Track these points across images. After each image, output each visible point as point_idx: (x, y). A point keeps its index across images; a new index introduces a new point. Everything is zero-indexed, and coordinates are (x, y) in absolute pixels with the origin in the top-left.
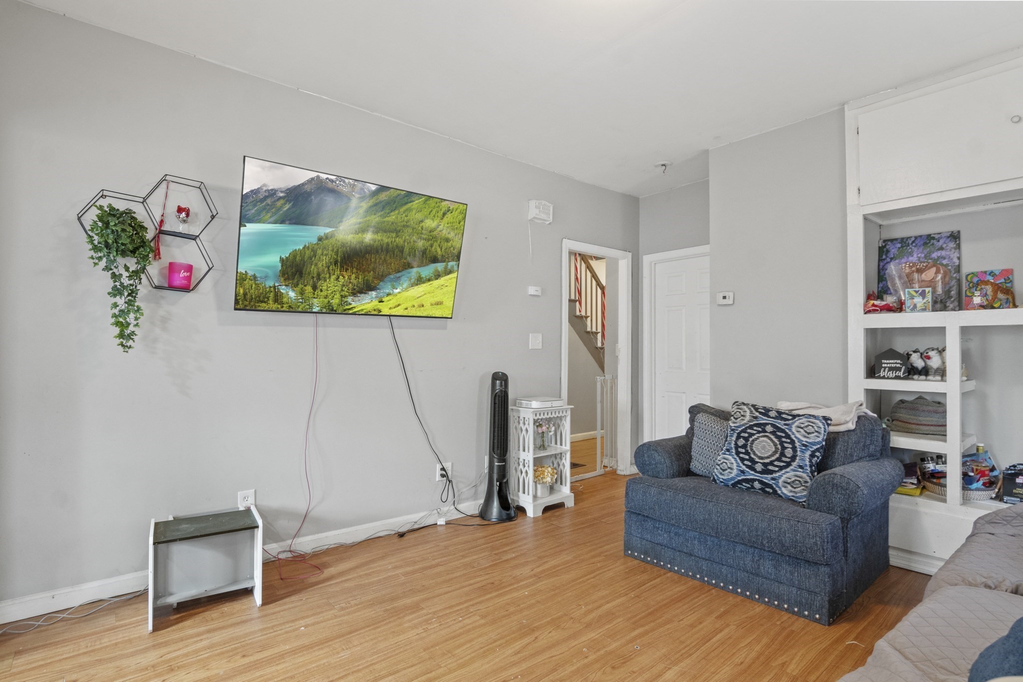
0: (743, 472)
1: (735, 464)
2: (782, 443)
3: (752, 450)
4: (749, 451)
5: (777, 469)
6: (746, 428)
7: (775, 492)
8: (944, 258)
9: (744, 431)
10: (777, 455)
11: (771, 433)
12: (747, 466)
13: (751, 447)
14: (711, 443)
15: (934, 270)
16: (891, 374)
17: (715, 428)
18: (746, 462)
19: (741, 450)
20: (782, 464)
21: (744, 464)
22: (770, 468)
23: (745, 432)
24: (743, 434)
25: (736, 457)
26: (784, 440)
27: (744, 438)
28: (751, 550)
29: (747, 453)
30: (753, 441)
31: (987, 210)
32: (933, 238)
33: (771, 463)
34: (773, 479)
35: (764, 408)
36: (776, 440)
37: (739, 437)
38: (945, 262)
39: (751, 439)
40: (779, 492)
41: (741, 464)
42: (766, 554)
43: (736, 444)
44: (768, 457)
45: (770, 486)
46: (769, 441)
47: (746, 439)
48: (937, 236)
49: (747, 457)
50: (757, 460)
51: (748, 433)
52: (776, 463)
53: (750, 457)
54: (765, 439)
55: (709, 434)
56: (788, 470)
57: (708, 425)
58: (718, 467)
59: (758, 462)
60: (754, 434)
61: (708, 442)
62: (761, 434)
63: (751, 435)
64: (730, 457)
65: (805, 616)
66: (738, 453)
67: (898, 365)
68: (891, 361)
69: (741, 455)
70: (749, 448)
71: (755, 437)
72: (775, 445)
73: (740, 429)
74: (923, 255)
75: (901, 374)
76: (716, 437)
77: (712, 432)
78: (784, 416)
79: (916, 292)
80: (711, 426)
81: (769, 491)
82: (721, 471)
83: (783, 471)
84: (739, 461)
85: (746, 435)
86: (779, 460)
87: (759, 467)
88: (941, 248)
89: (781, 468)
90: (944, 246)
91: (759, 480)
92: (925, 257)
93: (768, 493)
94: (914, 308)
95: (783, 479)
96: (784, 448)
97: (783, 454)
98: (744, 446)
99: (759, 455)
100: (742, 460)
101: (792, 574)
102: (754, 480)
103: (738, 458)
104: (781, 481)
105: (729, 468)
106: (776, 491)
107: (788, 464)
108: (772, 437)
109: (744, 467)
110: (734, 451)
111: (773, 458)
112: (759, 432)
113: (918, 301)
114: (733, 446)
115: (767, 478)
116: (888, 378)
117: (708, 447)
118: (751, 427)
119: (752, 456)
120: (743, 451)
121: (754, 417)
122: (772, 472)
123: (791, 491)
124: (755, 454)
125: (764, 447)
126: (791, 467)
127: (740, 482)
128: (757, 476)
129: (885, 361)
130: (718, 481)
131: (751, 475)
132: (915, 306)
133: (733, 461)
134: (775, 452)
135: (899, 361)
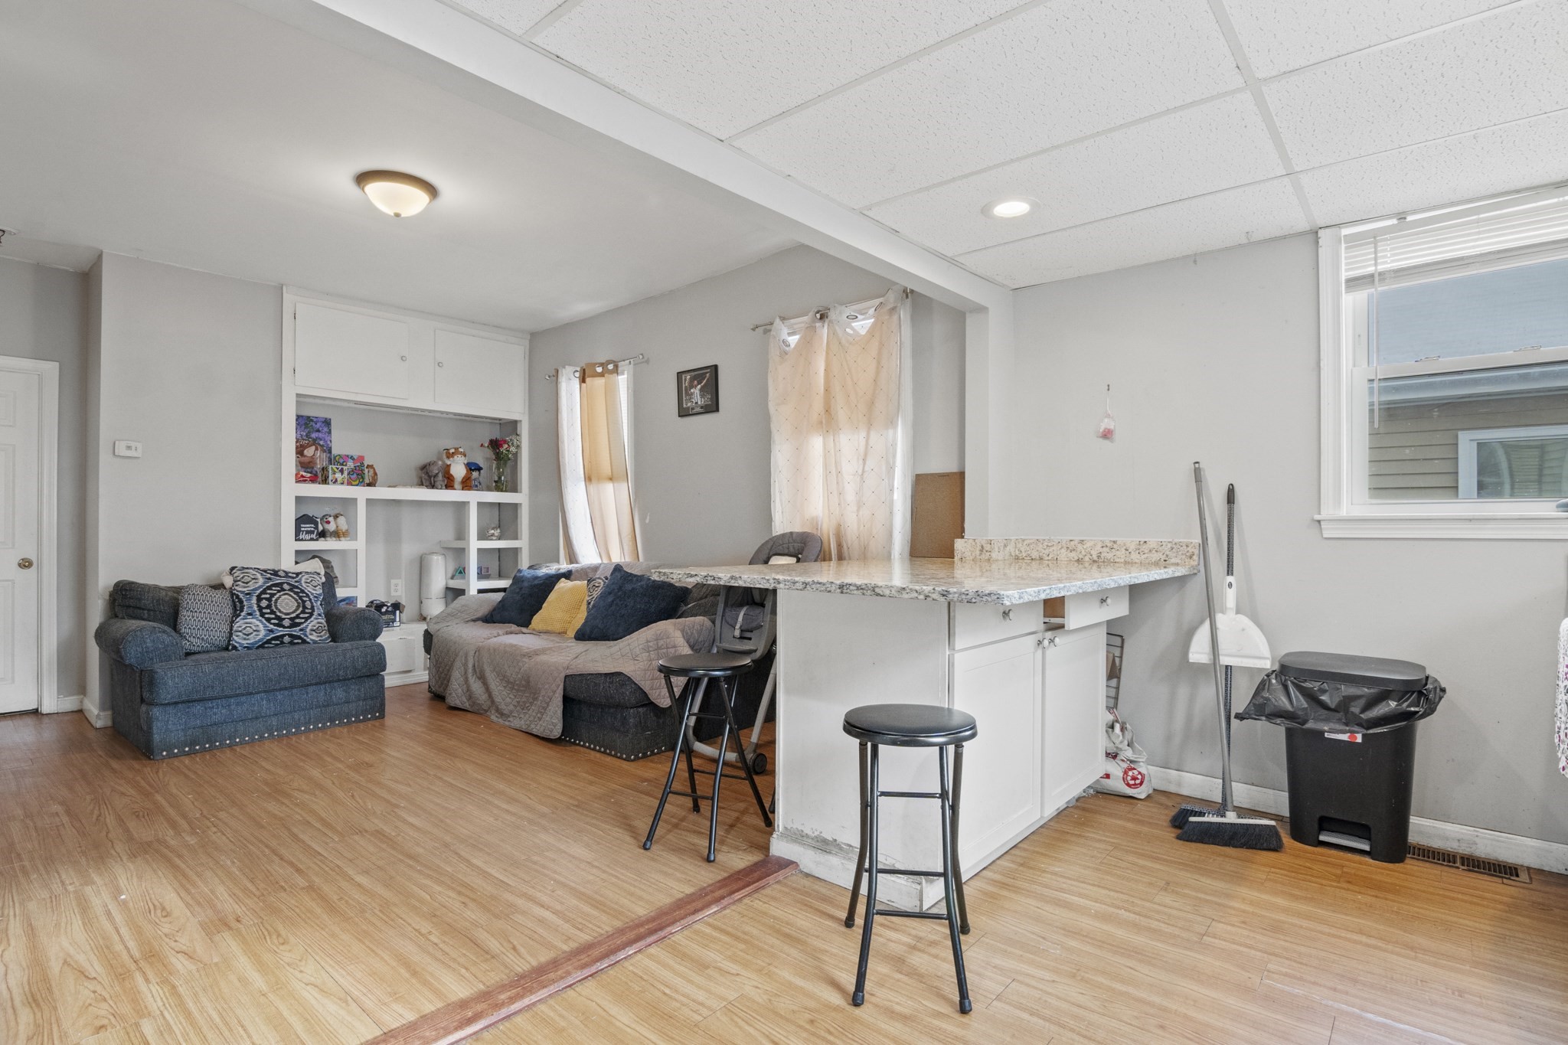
0: (271, 631)
1: (261, 626)
2: (300, 598)
3: (277, 608)
4: (275, 610)
5: (303, 620)
6: (265, 590)
7: (304, 642)
8: (321, 440)
9: (264, 592)
10: (301, 609)
11: (289, 590)
12: (274, 624)
13: (276, 606)
14: (213, 613)
15: (313, 448)
16: (308, 537)
17: (215, 596)
18: (273, 621)
19: (264, 611)
20: (307, 615)
21: (271, 624)
22: (297, 621)
23: (267, 594)
24: (263, 596)
25: (260, 618)
26: (301, 595)
27: (266, 599)
28: (322, 687)
29: (272, 612)
30: (277, 600)
31: (349, 407)
32: (312, 421)
33: (298, 617)
34: (301, 630)
35: (273, 570)
36: (295, 596)
37: (259, 599)
38: (321, 443)
39: (274, 599)
40: (308, 640)
41: (268, 624)
42: (336, 684)
43: (259, 606)
44: (293, 612)
45: (299, 637)
46: (290, 598)
47: (269, 600)
48: (315, 420)
49: (273, 616)
50: (284, 616)
51: (269, 594)
52: (301, 616)
53: (276, 616)
54: (286, 596)
55: (210, 604)
56: (312, 619)
57: (206, 595)
58: (240, 634)
59: (285, 619)
60: (275, 594)
61: (209, 613)
62: (282, 593)
63: (272, 595)
64: (254, 620)
65: (369, 719)
66: (262, 615)
67: (312, 529)
68: (307, 526)
69: (267, 616)
70: (274, 608)
71: (277, 596)
72: (296, 600)
73: (259, 592)
74: (305, 434)
75: (314, 536)
76: (218, 606)
77: (212, 602)
78: (290, 575)
79: (338, 469)
80: (211, 596)
81: (298, 640)
82: (245, 636)
83: (309, 621)
84: (265, 622)
85: (268, 596)
86: (303, 612)
87: (286, 623)
88: (318, 431)
89: (306, 619)
90: (321, 429)
91: (288, 635)
92: (307, 436)
93: (298, 643)
94: (336, 481)
95: (309, 628)
96: (304, 602)
97: (305, 607)
98: (269, 607)
99: (285, 611)
100: (268, 620)
101: (359, 690)
102: (284, 635)
103: (263, 620)
104: (308, 630)
105: (255, 631)
106: (305, 640)
107: (311, 614)
108: (292, 593)
109: (272, 626)
110: (258, 613)
111: (299, 612)
112: (279, 591)
113: (338, 475)
114: (255, 608)
115: (296, 631)
116: (305, 540)
117: (211, 619)
118: (269, 588)
119: (278, 614)
120: (269, 611)
121: (267, 578)
122: (299, 624)
123: (318, 636)
124: (280, 612)
125: (287, 604)
126: (314, 616)
127: (268, 642)
128: (286, 631)
129: (303, 526)
130: (240, 648)
131: (280, 631)
132: (336, 480)
133: (258, 623)
134: (298, 607)
135: (313, 526)
